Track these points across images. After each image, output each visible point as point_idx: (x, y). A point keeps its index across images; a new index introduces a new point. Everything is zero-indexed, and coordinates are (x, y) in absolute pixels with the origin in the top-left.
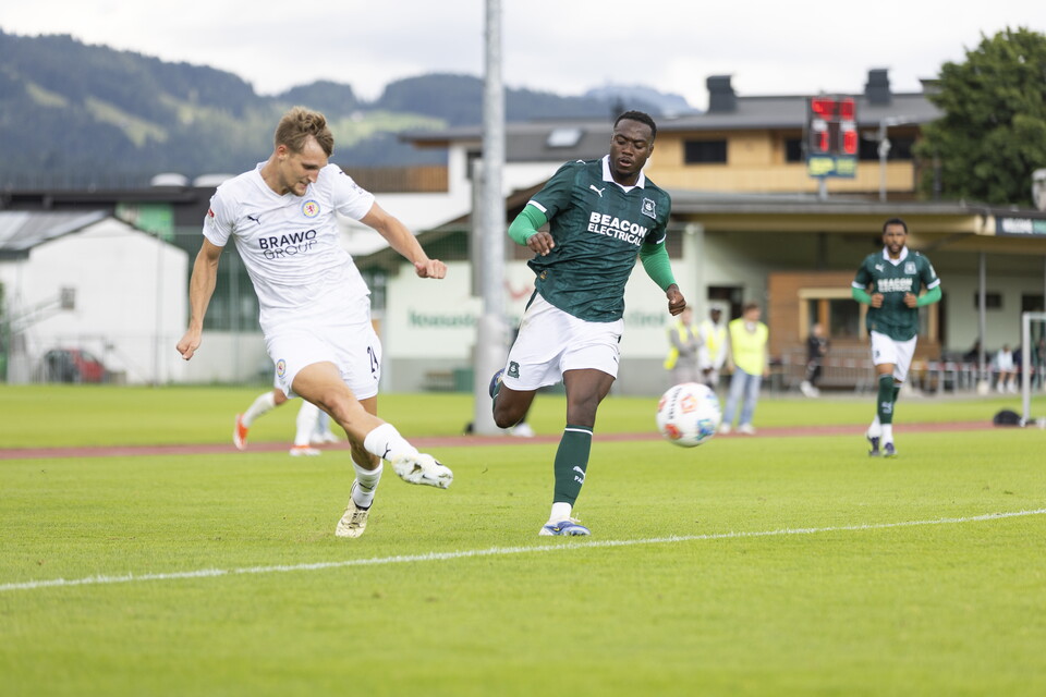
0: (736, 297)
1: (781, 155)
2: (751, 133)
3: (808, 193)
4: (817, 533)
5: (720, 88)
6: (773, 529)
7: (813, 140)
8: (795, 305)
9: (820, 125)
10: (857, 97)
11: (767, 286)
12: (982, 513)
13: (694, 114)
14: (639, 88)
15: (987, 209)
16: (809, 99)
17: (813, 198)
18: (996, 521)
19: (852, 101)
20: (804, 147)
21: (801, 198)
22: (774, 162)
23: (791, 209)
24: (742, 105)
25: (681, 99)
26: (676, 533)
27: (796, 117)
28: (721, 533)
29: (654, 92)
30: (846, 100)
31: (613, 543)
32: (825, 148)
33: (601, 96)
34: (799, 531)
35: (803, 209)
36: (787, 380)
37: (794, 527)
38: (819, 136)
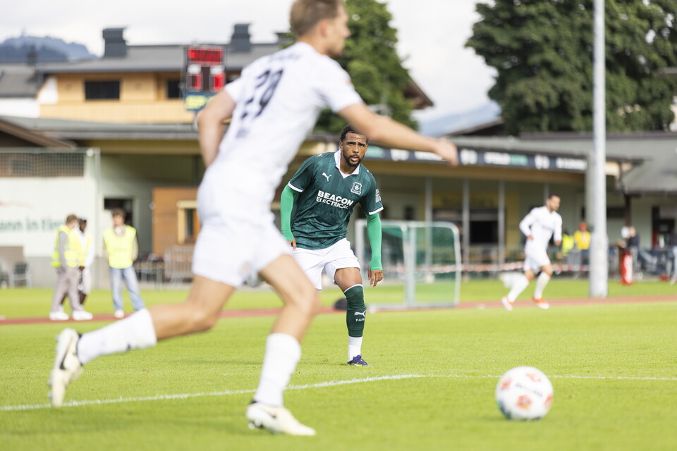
0: (128, 207)
1: (163, 92)
2: (139, 75)
3: (185, 124)
4: (189, 398)
5: (114, 39)
6: (154, 395)
7: (189, 81)
8: (174, 214)
9: (195, 69)
10: (225, 46)
11: (150, 199)
12: (323, 380)
13: (92, 58)
14: (47, 38)
15: (328, 137)
16: (186, 48)
17: (188, 128)
18: (333, 388)
19: (220, 49)
20: (182, 87)
21: (179, 128)
22: (158, 98)
23: (170, 136)
24: (131, 52)
25: (82, 48)
26: (76, 399)
27: (175, 62)
28: (112, 398)
29: (60, 41)
30: (215, 49)
31: (24, 407)
32: (198, 88)
33: (18, 44)
34: (174, 396)
35: (181, 136)
36: (167, 274)
37: (170, 393)
38: (194, 78)
